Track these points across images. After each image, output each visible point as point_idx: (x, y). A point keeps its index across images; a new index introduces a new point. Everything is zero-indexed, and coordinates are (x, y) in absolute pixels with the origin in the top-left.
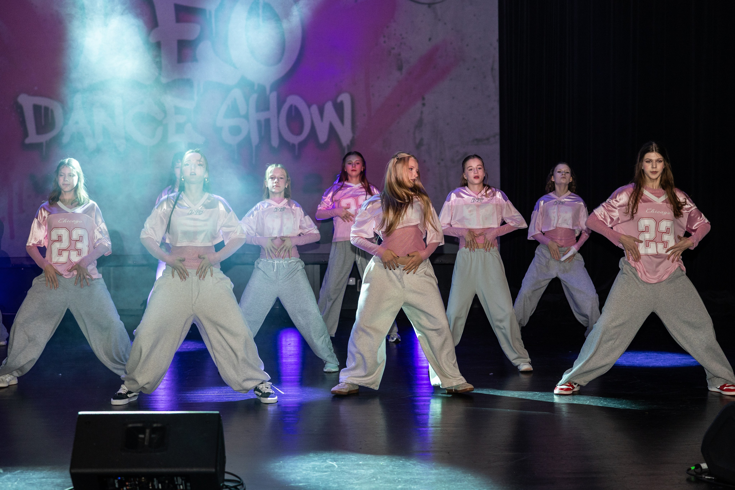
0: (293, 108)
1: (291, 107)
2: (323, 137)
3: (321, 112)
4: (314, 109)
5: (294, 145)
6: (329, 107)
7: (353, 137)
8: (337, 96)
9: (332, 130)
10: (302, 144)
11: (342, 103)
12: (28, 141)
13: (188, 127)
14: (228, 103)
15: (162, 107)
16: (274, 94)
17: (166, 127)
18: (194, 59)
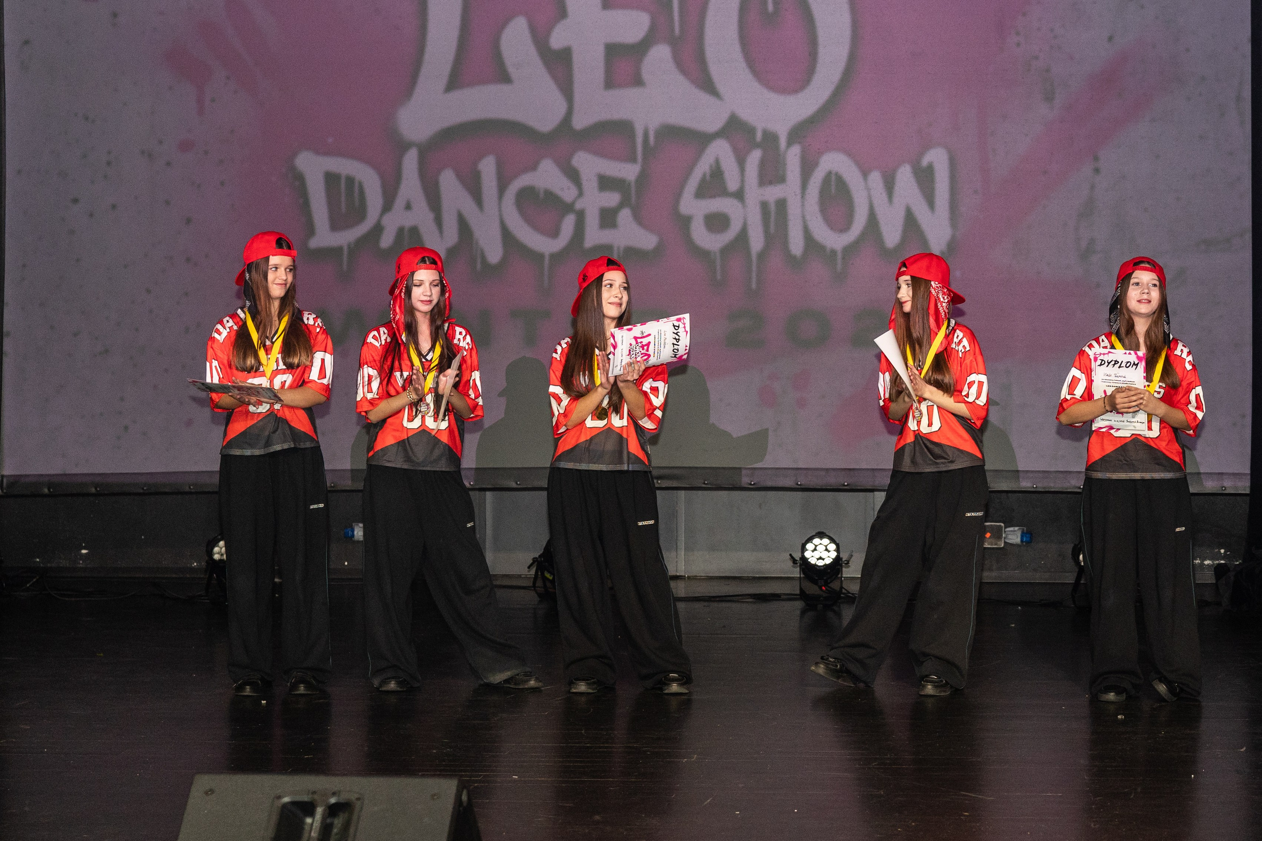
0: (833, 178)
1: (830, 173)
2: (892, 236)
3: (889, 185)
4: (876, 178)
5: (833, 252)
6: (905, 176)
7: (953, 237)
8: (921, 154)
9: (910, 220)
10: (850, 250)
11: (930, 168)
12: (314, 243)
13: (625, 216)
14: (703, 167)
15: (574, 176)
16: (796, 150)
17: (581, 216)
18: (637, 81)
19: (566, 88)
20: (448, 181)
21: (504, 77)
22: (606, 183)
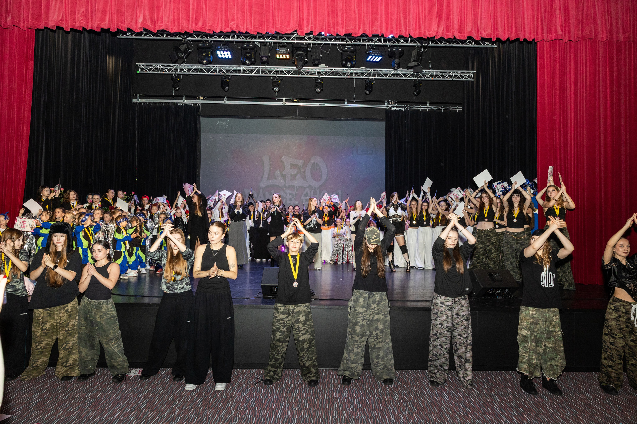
13: (293, 199)
14: (305, 192)
15: (286, 193)
16: (319, 190)
17: (287, 199)
18: (295, 179)
19: (285, 180)
20: (267, 193)
21: (276, 179)
22: (290, 194)
